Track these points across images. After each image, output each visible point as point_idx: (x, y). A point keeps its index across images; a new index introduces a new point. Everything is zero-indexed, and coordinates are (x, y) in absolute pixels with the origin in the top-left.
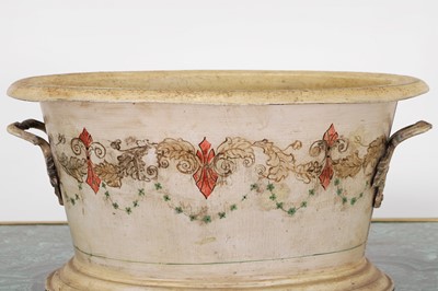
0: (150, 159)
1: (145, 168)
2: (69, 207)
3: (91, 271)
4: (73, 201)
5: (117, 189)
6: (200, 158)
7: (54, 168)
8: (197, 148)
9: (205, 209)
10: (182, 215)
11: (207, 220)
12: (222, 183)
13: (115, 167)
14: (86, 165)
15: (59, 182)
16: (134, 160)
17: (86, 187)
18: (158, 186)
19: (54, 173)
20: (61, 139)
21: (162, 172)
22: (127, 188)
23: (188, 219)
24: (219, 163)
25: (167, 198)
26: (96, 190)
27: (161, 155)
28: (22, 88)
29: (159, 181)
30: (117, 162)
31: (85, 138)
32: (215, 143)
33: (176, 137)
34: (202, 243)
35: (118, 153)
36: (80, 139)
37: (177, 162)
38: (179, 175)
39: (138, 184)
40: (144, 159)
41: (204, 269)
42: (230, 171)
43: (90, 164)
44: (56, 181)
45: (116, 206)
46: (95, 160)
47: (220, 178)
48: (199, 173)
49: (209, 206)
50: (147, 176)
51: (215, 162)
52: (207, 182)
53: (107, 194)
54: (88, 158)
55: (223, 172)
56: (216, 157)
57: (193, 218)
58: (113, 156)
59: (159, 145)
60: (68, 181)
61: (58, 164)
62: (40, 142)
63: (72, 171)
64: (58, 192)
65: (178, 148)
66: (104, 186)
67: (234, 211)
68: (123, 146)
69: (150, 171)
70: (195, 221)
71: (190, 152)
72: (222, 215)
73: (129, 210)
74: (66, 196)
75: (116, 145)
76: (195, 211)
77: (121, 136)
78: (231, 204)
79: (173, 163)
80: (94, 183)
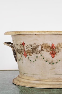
1: (38, 51)
2: (19, 62)
3: (24, 77)
4: (20, 60)
5: (31, 56)
6: (52, 48)
7: (15, 53)
8: (51, 46)
9: (53, 61)
10: (47, 62)
11: (53, 64)
12: (57, 54)
13: (31, 51)
14: (23, 51)
15: (16, 56)
16: (35, 49)
17: (23, 56)
18: (41, 55)
19: (15, 54)
20: (17, 45)
21: (42, 52)
22: (34, 56)
23: (49, 64)
24: (56, 49)
25: (43, 58)
26: (26, 57)
27: (42, 48)
28: (7, 33)
29: (41, 54)
30: (31, 49)
31: (23, 44)
32: (55, 45)
33: (46, 43)
34: (52, 70)
35: (31, 47)
36: (22, 44)
37: (46, 49)
38: (46, 52)
39: (36, 55)
40: (38, 49)
41: (52, 76)
42: (59, 51)
43: (24, 51)
44: (15, 55)
45: (31, 61)
46: (26, 49)
47: (56, 53)
48: (51, 52)
49: (54, 60)
50: (39, 53)
51: (55, 49)
52: (53, 54)
53: (29, 58)
54: (24, 49)
55: (57, 52)
56: (56, 48)
57: (50, 63)
58: (30, 48)
59: (42, 45)
60: (19, 55)
61: (16, 51)
62: (12, 47)
63: (20, 53)
64: (16, 58)
65: (46, 46)
66: (28, 56)
67: (60, 61)
68: (33, 46)
69: (39, 52)
70: (50, 64)
71: (49, 47)
72: (57, 63)
73: (34, 62)
74: (18, 59)
75: (31, 45)
76: (50, 61)
77: (32, 43)
78: (59, 60)
79: (45, 50)
80: (25, 55)
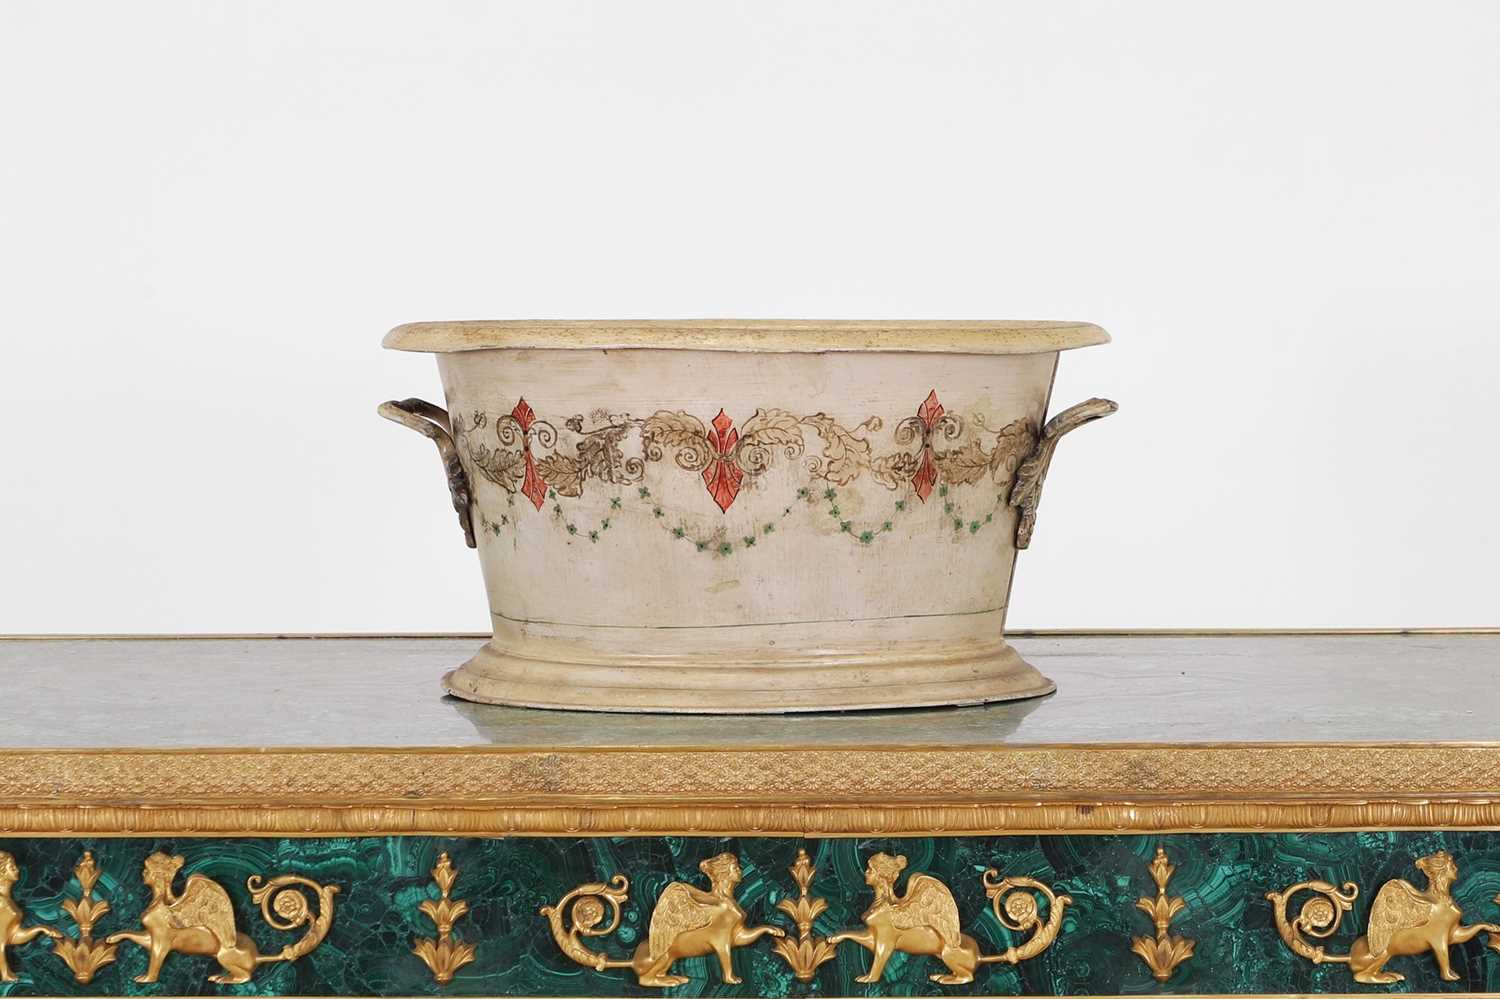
0: (631, 446)
1: (624, 461)
2: (489, 541)
3: (526, 650)
4: (496, 528)
5: (574, 500)
6: (714, 444)
7: (463, 476)
8: (709, 427)
9: (721, 531)
10: (683, 541)
11: (725, 549)
12: (749, 485)
13: (572, 462)
14: (523, 462)
15: (470, 501)
16: (604, 449)
17: (521, 499)
18: (644, 492)
19: (461, 483)
20: (479, 419)
21: (651, 468)
22: (595, 494)
23: (694, 548)
24: (746, 451)
25: (658, 513)
26: (539, 504)
27: (649, 439)
28: (408, 337)
29: (645, 483)
30: (576, 452)
31: (522, 414)
32: (738, 420)
33: (674, 408)
34: (716, 591)
35: (577, 438)
36: (514, 416)
37: (676, 451)
38: (678, 472)
39: (611, 490)
40: (621, 446)
41: (717, 634)
42: (763, 467)
43: (529, 460)
44: (465, 496)
45: (572, 529)
46: (538, 452)
47: (746, 478)
48: (712, 470)
49: (729, 525)
50: (626, 475)
51: (738, 449)
52: (725, 484)
53: (558, 510)
54: (527, 449)
55: (752, 467)
56: (740, 441)
57: (701, 546)
58: (568, 444)
59: (646, 422)
60: (487, 492)
61: (468, 463)
62: (437, 435)
63: (497, 474)
64: (466, 512)
65: (678, 427)
66: (552, 495)
67: (771, 535)
68: (587, 426)
69: (631, 466)
70: (704, 552)
71: (696, 433)
72: (750, 542)
73: (594, 536)
74: (484, 522)
75: (575, 424)
76: (706, 534)
77: (582, 408)
78: (766, 521)
79: (669, 453)
80: (535, 491)
